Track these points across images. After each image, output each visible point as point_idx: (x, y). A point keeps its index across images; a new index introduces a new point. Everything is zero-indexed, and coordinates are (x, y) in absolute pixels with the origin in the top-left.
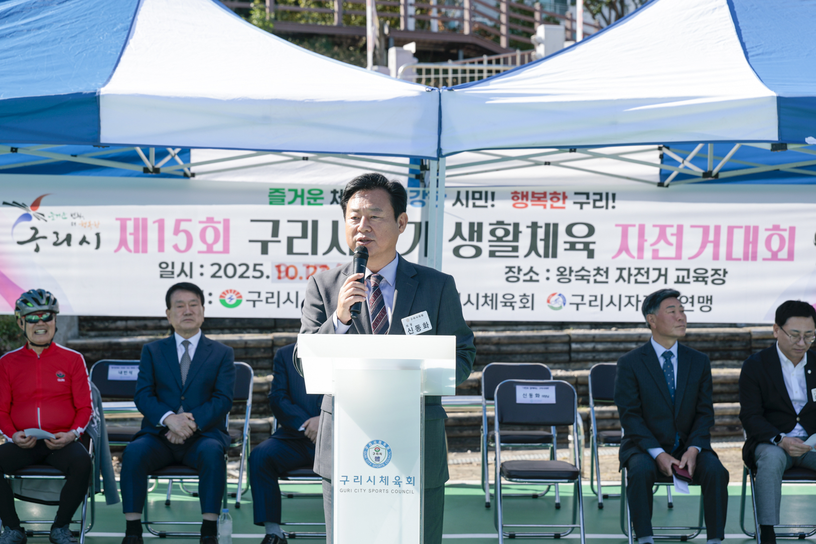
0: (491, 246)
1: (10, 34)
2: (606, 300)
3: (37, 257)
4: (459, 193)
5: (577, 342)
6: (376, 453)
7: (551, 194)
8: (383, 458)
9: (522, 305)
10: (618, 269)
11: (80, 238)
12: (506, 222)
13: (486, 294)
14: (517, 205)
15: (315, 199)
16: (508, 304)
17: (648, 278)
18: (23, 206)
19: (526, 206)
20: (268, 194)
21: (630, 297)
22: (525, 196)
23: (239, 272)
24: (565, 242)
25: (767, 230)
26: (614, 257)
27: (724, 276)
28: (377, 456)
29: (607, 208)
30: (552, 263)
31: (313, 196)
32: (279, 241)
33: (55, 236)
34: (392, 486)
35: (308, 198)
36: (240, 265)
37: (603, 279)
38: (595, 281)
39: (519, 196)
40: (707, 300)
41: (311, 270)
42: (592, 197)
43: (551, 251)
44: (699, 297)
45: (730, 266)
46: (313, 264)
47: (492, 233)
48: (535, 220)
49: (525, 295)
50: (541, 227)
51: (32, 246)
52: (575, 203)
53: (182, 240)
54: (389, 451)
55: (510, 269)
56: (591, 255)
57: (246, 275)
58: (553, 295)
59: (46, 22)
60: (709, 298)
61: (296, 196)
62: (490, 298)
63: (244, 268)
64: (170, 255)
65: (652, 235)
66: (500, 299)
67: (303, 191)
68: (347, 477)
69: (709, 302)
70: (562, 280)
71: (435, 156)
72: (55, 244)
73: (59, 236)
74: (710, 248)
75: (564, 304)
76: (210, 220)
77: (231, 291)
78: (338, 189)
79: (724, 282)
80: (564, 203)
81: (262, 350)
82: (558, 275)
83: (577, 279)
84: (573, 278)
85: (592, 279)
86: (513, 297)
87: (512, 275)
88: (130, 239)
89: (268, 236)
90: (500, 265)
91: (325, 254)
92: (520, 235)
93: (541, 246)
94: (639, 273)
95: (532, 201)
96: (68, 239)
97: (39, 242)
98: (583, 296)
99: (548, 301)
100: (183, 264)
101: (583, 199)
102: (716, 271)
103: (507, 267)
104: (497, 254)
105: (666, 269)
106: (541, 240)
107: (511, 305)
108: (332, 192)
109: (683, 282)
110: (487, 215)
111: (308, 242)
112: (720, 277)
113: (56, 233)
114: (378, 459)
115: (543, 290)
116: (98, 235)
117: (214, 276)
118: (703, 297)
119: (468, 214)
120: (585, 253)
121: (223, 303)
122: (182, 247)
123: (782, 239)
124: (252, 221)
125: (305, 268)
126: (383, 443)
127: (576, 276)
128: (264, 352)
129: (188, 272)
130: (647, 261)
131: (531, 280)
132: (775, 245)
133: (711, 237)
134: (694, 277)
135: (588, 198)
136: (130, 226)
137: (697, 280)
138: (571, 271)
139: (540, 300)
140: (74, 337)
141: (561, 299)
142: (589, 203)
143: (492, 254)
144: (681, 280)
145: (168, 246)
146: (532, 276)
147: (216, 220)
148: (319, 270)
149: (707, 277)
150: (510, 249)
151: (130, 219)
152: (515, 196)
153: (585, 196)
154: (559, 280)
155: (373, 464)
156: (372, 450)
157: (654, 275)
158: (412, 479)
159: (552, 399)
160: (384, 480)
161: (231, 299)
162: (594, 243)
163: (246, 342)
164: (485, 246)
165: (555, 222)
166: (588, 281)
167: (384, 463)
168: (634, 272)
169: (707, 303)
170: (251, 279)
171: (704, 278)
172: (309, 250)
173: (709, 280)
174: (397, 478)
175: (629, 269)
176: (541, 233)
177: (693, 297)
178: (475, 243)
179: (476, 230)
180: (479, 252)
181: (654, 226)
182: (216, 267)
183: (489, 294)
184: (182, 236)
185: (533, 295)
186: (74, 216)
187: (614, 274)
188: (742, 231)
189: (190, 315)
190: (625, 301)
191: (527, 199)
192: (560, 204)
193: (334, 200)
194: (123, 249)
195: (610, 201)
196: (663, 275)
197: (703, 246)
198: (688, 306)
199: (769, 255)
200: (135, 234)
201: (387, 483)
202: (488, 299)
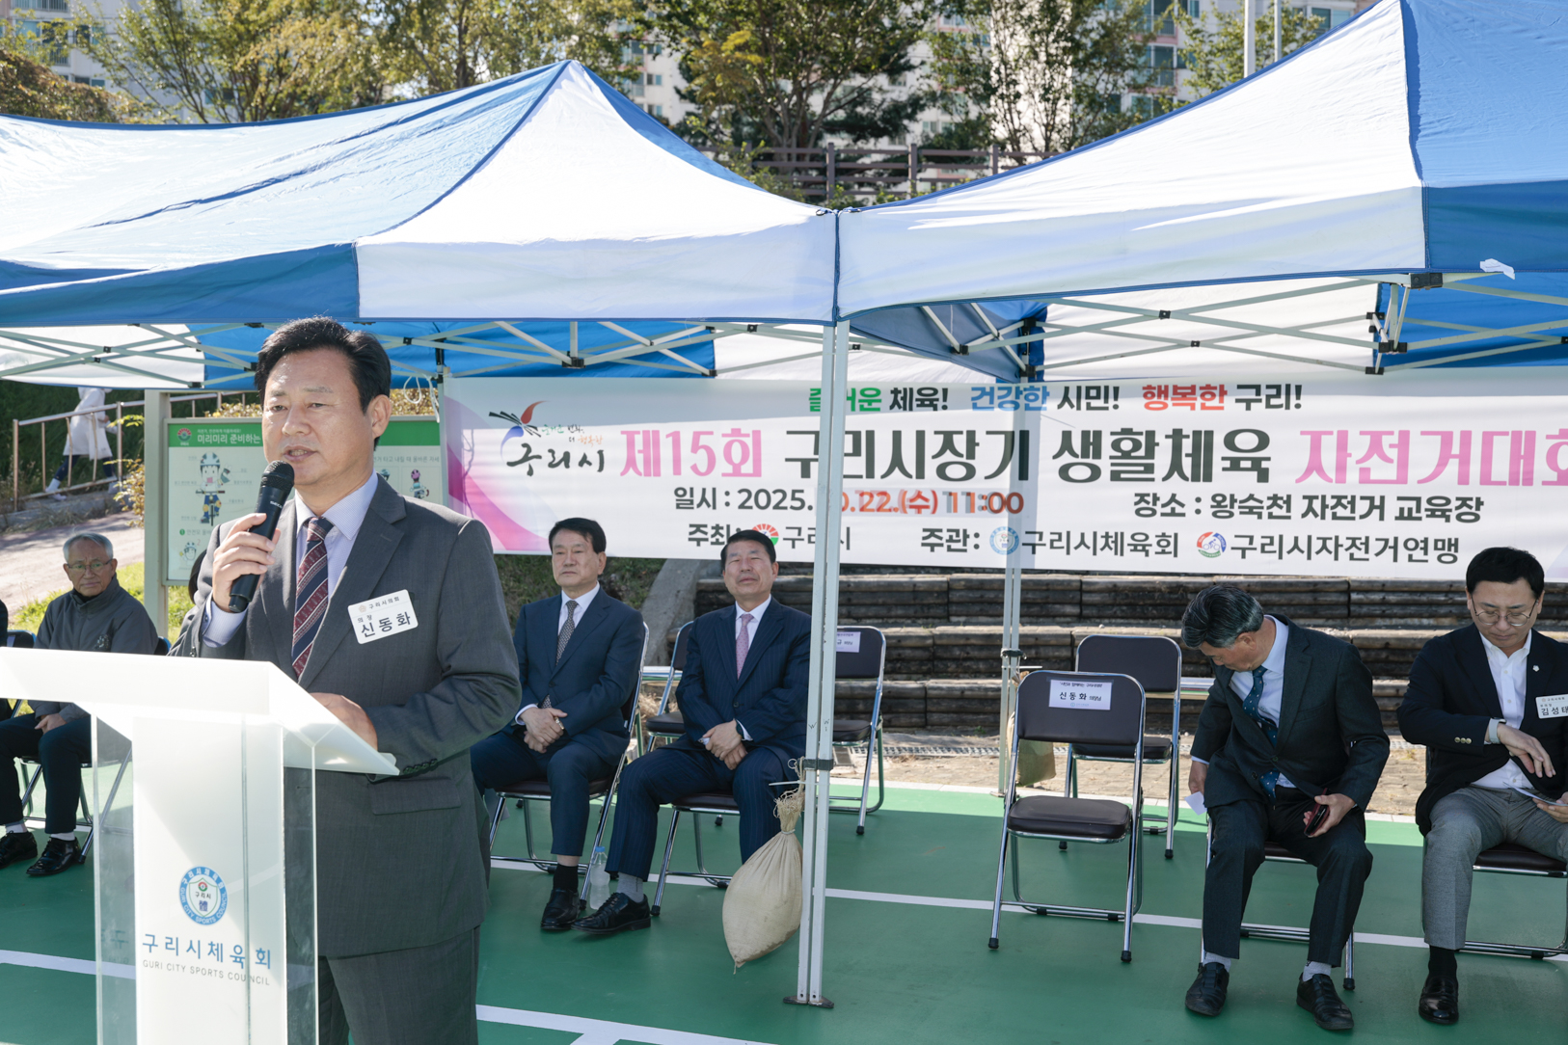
0: (1113, 465)
2: (1288, 544)
3: (530, 481)
4: (1067, 389)
5: (1359, 591)
6: (200, 892)
7: (1201, 388)
8: (213, 905)
9: (1160, 550)
10: (1305, 497)
11: (580, 458)
12: (1135, 430)
13: (1107, 533)
14: (1151, 406)
15: (870, 403)
16: (1140, 548)
17: (1353, 511)
18: (512, 418)
19: (1165, 406)
20: (807, 396)
21: (1325, 540)
22: (1163, 392)
23: (774, 502)
24: (1224, 459)
25: (1549, 437)
26: (1298, 481)
27: (1478, 509)
28: (203, 900)
29: (1288, 407)
30: (1204, 489)
31: (866, 399)
33: (550, 454)
34: (230, 966)
35: (860, 401)
37: (1283, 512)
38: (1271, 516)
39: (1155, 393)
40: (1450, 545)
41: (866, 498)
42: (1264, 392)
43: (1203, 472)
44: (1436, 541)
45: (1486, 493)
46: (869, 491)
47: (1116, 445)
48: (1178, 427)
49: (1164, 535)
50: (1187, 437)
51: (525, 467)
52: (1238, 401)
53: (701, 460)
54: (223, 891)
55: (1142, 497)
56: (1263, 476)
57: (782, 505)
58: (1207, 535)
60: (1453, 542)
62: (1113, 539)
63: (779, 496)
64: (688, 479)
65: (1358, 446)
66: (1128, 540)
67: (854, 391)
68: (154, 937)
69: (1453, 548)
70: (1219, 514)
71: (829, 318)
72: (551, 465)
73: (556, 455)
74: (1453, 466)
75: (1223, 549)
76: (736, 432)
77: (764, 526)
78: (900, 388)
79: (1477, 518)
80: (1221, 401)
82: (1212, 507)
83: (1241, 513)
84: (1236, 510)
85: (1265, 513)
86: (1147, 537)
87: (1145, 505)
88: (639, 458)
89: (808, 452)
90: (1128, 491)
91: (883, 477)
92: (1156, 449)
93: (1187, 464)
94: (1339, 503)
95: (1173, 399)
96: (566, 458)
97: (533, 462)
98: (1251, 538)
100: (704, 490)
101: (1251, 394)
102: (1464, 501)
103: (1136, 495)
104: (1123, 476)
106: (1187, 455)
107: (1144, 550)
108: (892, 392)
109: (1410, 517)
110: (1106, 421)
111: (862, 460)
112: (1470, 510)
113: (552, 451)
114: (204, 905)
115: (1190, 528)
116: (600, 453)
117: (742, 506)
118: (1443, 541)
119: (1080, 420)
120: (1255, 474)
122: (703, 468)
124: (789, 433)
125: (858, 496)
126: (212, 874)
129: (710, 501)
130: (1352, 486)
131: (1173, 513)
133: (1456, 449)
134: (1426, 510)
135: (1258, 393)
136: (639, 440)
137: (1433, 515)
139: (1187, 543)
141: (1218, 542)
142: (1260, 401)
143: (1115, 476)
144: (1406, 514)
145: (685, 468)
146: (1174, 507)
147: (743, 432)
148: (876, 499)
149: (1450, 510)
150: (1142, 468)
151: (638, 433)
152: (1149, 392)
153: (1253, 391)
154: (1215, 514)
155: (196, 915)
156: (193, 888)
157: (1362, 507)
158: (266, 954)
159: (1105, 704)
160: (216, 950)
162: (1268, 459)
164: (1105, 464)
165: (1209, 429)
166: (1260, 516)
167: (215, 915)
168: (1331, 502)
169: (1449, 550)
170: (789, 510)
171: (1444, 511)
172: (863, 472)
173: (1453, 515)
174: (239, 950)
175: (1324, 497)
176: (1187, 446)
177: (1426, 541)
178: (1090, 460)
179: (1092, 442)
180: (1096, 473)
181: (1362, 433)
182: (745, 495)
183: (1112, 533)
184: (702, 454)
185: (1176, 535)
186: (571, 430)
187: (1299, 506)
188: (1508, 438)
189: (572, 565)
190: (1317, 545)
191: (1166, 397)
192: (1215, 402)
193: (895, 403)
194: (631, 471)
195: (1293, 397)
196: (1377, 506)
197: (1442, 464)
198: (1418, 554)
199: (1553, 476)
200: (645, 451)
201: (220, 959)
202: (1110, 540)
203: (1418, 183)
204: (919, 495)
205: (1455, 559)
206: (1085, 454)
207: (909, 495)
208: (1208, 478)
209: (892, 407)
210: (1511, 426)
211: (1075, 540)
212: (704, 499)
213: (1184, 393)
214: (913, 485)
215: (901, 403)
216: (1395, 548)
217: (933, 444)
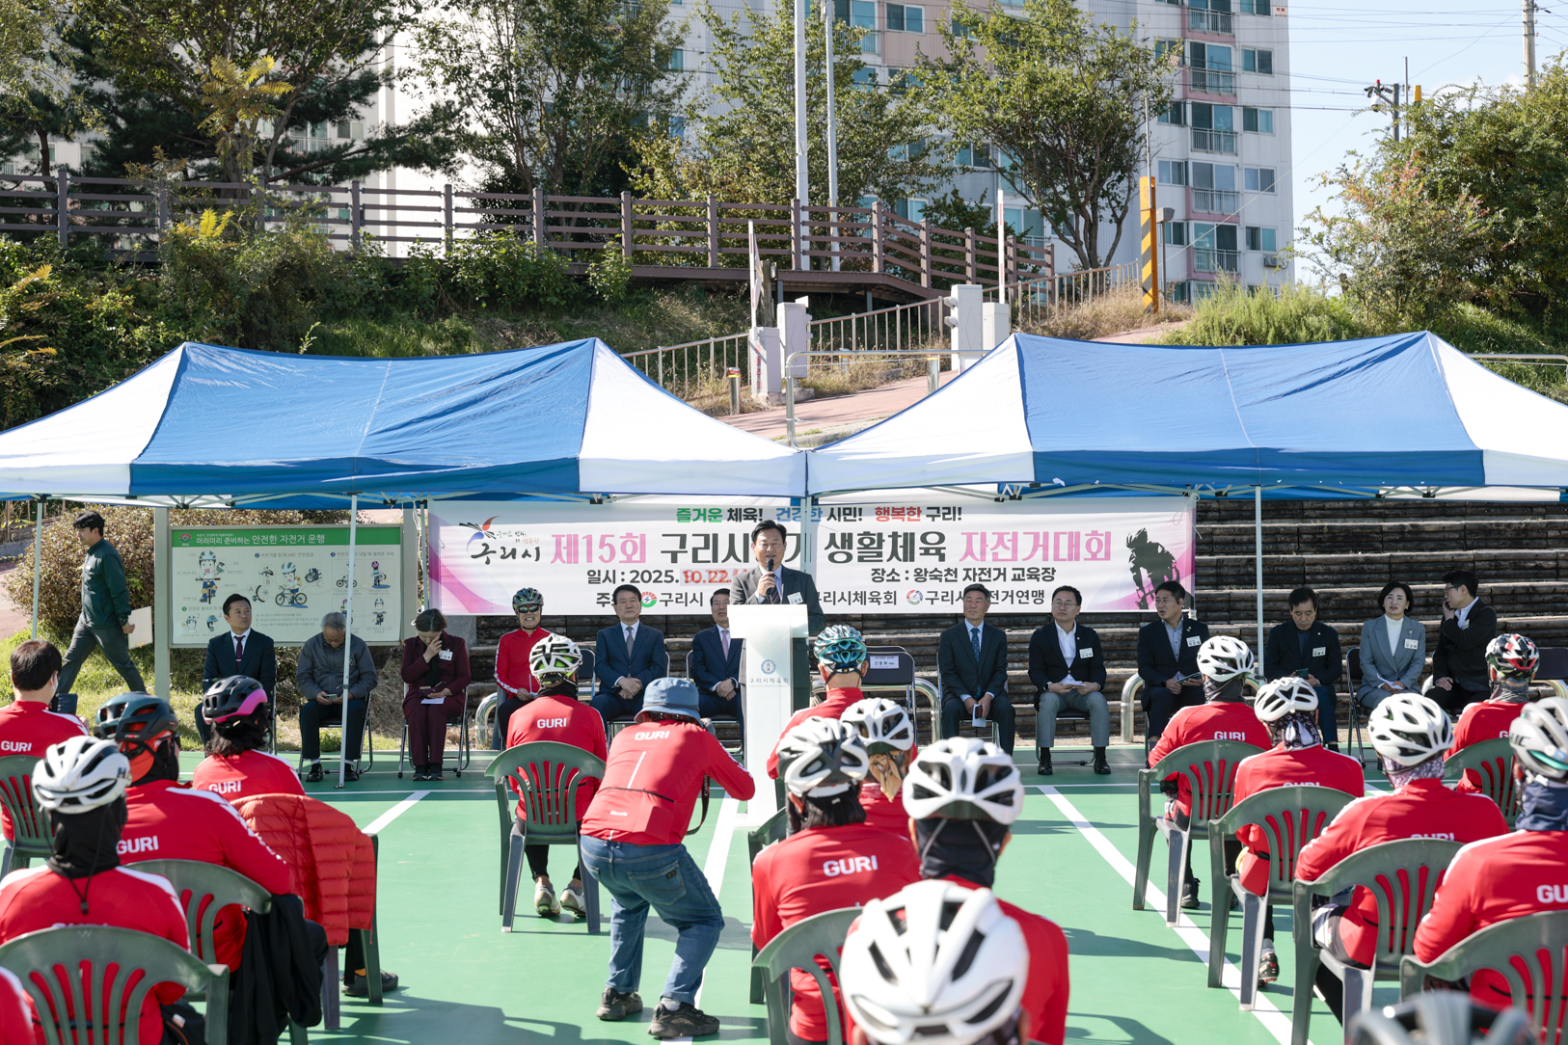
0: (859, 553)
3: (487, 568)
4: (832, 510)
6: (767, 666)
7: (908, 509)
8: (771, 669)
9: (886, 601)
10: (964, 569)
11: (523, 552)
12: (871, 533)
13: (856, 592)
14: (880, 519)
15: (715, 517)
16: (875, 600)
17: (990, 576)
18: (475, 526)
19: (888, 519)
20: (676, 513)
22: (886, 511)
23: (653, 578)
24: (921, 549)
25: (1087, 535)
26: (961, 560)
27: (1052, 572)
28: (768, 668)
29: (954, 520)
30: (911, 566)
31: (714, 514)
32: (686, 552)
33: (502, 550)
34: (776, 681)
35: (709, 516)
36: (654, 572)
37: (953, 578)
39: (882, 512)
40: (1040, 594)
41: (713, 575)
42: (942, 511)
43: (909, 556)
44: (1033, 592)
45: (1057, 565)
46: (714, 570)
47: (861, 541)
48: (895, 531)
49: (888, 592)
50: (900, 536)
51: (484, 559)
52: (928, 516)
53: (606, 550)
54: (774, 665)
55: (876, 571)
56: (942, 558)
57: (659, 580)
58: (912, 592)
59: (526, 398)
60: (1041, 592)
61: (699, 514)
62: (860, 595)
63: (657, 574)
64: (596, 565)
65: (992, 541)
66: (868, 596)
67: (705, 510)
70: (919, 580)
72: (503, 557)
73: (506, 551)
74: (1040, 551)
75: (921, 600)
76: (629, 535)
77: (647, 593)
78: (734, 508)
79: (1053, 579)
80: (919, 516)
82: (915, 576)
83: (930, 579)
84: (928, 578)
85: (943, 578)
86: (879, 594)
87: (878, 576)
88: (564, 553)
89: (676, 547)
90: (868, 567)
91: (723, 561)
92: (883, 543)
93: (900, 551)
94: (982, 573)
95: (892, 515)
96: (513, 553)
97: (489, 555)
98: (936, 593)
99: (908, 598)
100: (607, 571)
101: (934, 512)
102: (1046, 570)
103: (873, 570)
104: (865, 559)
105: (1005, 569)
106: (901, 547)
107: (877, 601)
108: (728, 511)
109: (1019, 579)
110: (855, 527)
111: (710, 551)
112: (1049, 574)
113: (503, 548)
114: (768, 670)
115: (902, 589)
116: (537, 549)
118: (1036, 592)
120: (937, 557)
122: (607, 558)
123: (1100, 542)
124: (664, 535)
125: (707, 574)
126: (771, 661)
127: (930, 576)
129: (612, 578)
130: (989, 564)
131: (893, 580)
132: (1094, 547)
133: (1041, 542)
134: (1027, 575)
135: (938, 512)
136: (564, 541)
137: (1031, 578)
138: (926, 572)
139: (901, 597)
140: (474, 645)
141: (918, 596)
142: (939, 516)
143: (861, 559)
144: (1017, 578)
145: (595, 557)
146: (894, 576)
147: (634, 535)
148: (719, 575)
149: (1039, 575)
150: (875, 555)
151: (564, 536)
152: (878, 511)
153: (936, 511)
154: (916, 580)
155: (766, 672)
157: (994, 574)
159: (896, 666)
162: (944, 548)
164: (854, 552)
165: (912, 532)
166: (941, 580)
167: (772, 672)
168: (978, 572)
169: (1040, 596)
170: (664, 583)
171: (1036, 576)
172: (711, 559)
173: (1041, 577)
174: (778, 679)
175: (974, 569)
176: (900, 541)
177: (1027, 592)
178: (846, 550)
179: (847, 539)
180: (849, 557)
181: (993, 534)
182: (635, 574)
183: (859, 592)
184: (607, 548)
185: (895, 592)
186: (517, 534)
187: (961, 574)
188: (1067, 536)
191: (888, 514)
192: (915, 517)
193: (731, 517)
194: (558, 560)
195: (957, 514)
196: (1002, 573)
197: (1035, 550)
198: (1024, 599)
199: (1089, 556)
200: (568, 548)
202: (858, 596)
203: (1030, 449)
206: (843, 547)
208: (912, 560)
209: (728, 520)
210: (1068, 529)
211: (838, 597)
212: (607, 577)
214: (742, 566)
215: (734, 517)
216: (1012, 596)
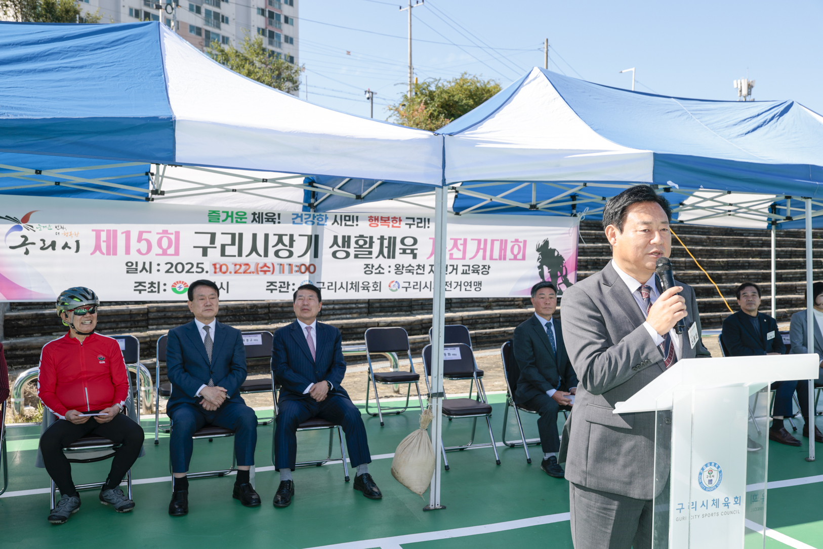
0: (355, 251)
1: (56, 68)
2: (423, 285)
3: (26, 258)
4: (336, 216)
6: (709, 475)
7: (392, 218)
8: (715, 480)
9: (374, 289)
10: (430, 265)
11: (63, 244)
12: (365, 236)
13: (352, 282)
14: (372, 225)
15: (241, 219)
16: (366, 288)
18: (15, 220)
19: (378, 225)
20: (208, 214)
22: (376, 219)
23: (186, 269)
24: (400, 249)
25: (512, 242)
26: (428, 258)
27: (488, 269)
28: (710, 479)
29: (425, 228)
30: (392, 262)
31: (239, 217)
32: (215, 247)
33: (42, 242)
34: (722, 508)
35: (236, 218)
36: (187, 264)
37: (421, 272)
39: (373, 219)
40: (479, 284)
41: (238, 267)
42: (416, 221)
43: (391, 255)
44: (474, 282)
45: (492, 264)
46: (239, 263)
47: (357, 242)
48: (382, 235)
49: (375, 282)
50: (386, 239)
51: (23, 249)
52: (406, 224)
53: (143, 246)
54: (720, 472)
55: (367, 265)
56: (415, 257)
57: (191, 271)
58: (392, 282)
61: (228, 216)
62: (355, 285)
63: (190, 266)
64: (134, 257)
66: (361, 285)
67: (232, 212)
68: (682, 504)
70: (398, 273)
72: (42, 248)
73: (46, 243)
74: (481, 252)
75: (399, 288)
76: (165, 232)
77: (180, 282)
78: (257, 212)
79: (488, 273)
80: (400, 224)
81: (141, 315)
82: (395, 270)
83: (406, 272)
84: (404, 271)
85: (415, 272)
86: (369, 283)
87: (368, 269)
88: (104, 246)
89: (207, 243)
90: (361, 263)
91: (247, 256)
92: (373, 244)
93: (385, 251)
95: (381, 222)
96: (53, 245)
97: (29, 247)
98: (409, 283)
99: (389, 286)
100: (144, 263)
101: (411, 222)
102: (484, 266)
103: (365, 265)
104: (359, 256)
105: (457, 266)
106: (386, 247)
107: (367, 289)
108: (252, 214)
109: (466, 273)
110: (353, 231)
111: (236, 247)
112: (486, 270)
113: (43, 241)
114: (710, 481)
115: (386, 279)
116: (77, 242)
117: (167, 272)
118: (477, 282)
119: (342, 231)
120: (412, 256)
121: (174, 290)
122: (144, 251)
123: (519, 247)
124: (196, 233)
125: (233, 266)
126: (715, 465)
127: (406, 270)
128: (142, 317)
129: (148, 269)
131: (380, 273)
132: (516, 251)
133: (482, 246)
134: (472, 270)
135: (414, 221)
136: (104, 236)
137: (474, 272)
138: (403, 267)
139: (384, 286)
141: (397, 285)
142: (414, 224)
143: (356, 256)
144: (465, 272)
145: (133, 250)
146: (380, 270)
147: (169, 232)
148: (243, 267)
149: (479, 270)
150: (367, 253)
151: (104, 231)
152: (371, 218)
153: (412, 220)
154: (396, 273)
155: (706, 487)
156: (706, 474)
157: (450, 269)
158: (739, 499)
160: (716, 503)
161: (180, 287)
162: (417, 249)
163: (131, 310)
164: (352, 251)
165: (395, 236)
166: (413, 273)
167: (716, 485)
169: (479, 286)
171: (477, 270)
172: (237, 254)
173: (480, 272)
174: (726, 500)
176: (386, 243)
177: (471, 283)
178: (346, 249)
179: (346, 241)
180: (348, 255)
181: (451, 239)
182: (169, 266)
183: (354, 282)
184: (144, 243)
185: (380, 282)
186: (57, 228)
187: (427, 269)
188: (499, 242)
189: (210, 306)
191: (378, 221)
192: (397, 224)
193: (254, 219)
194: (98, 252)
195: (427, 223)
196: (455, 269)
197: (477, 252)
198: (468, 288)
199: (512, 257)
200: (108, 241)
201: (718, 506)
202: (353, 285)
204: (265, 265)
205: (480, 289)
206: (344, 246)
207: (260, 265)
208: (394, 257)
209: (252, 222)
210: (500, 238)
211: (338, 286)
212: (144, 268)
213: (385, 220)
214: (262, 260)
215: (257, 219)
216: (461, 285)
217: (273, 240)
